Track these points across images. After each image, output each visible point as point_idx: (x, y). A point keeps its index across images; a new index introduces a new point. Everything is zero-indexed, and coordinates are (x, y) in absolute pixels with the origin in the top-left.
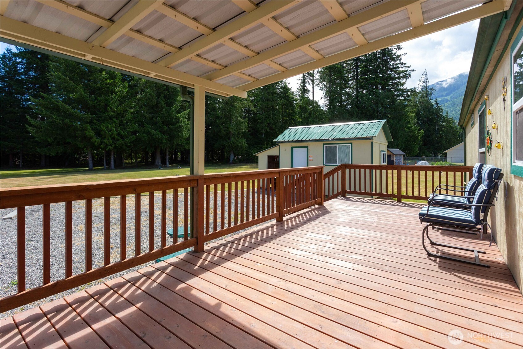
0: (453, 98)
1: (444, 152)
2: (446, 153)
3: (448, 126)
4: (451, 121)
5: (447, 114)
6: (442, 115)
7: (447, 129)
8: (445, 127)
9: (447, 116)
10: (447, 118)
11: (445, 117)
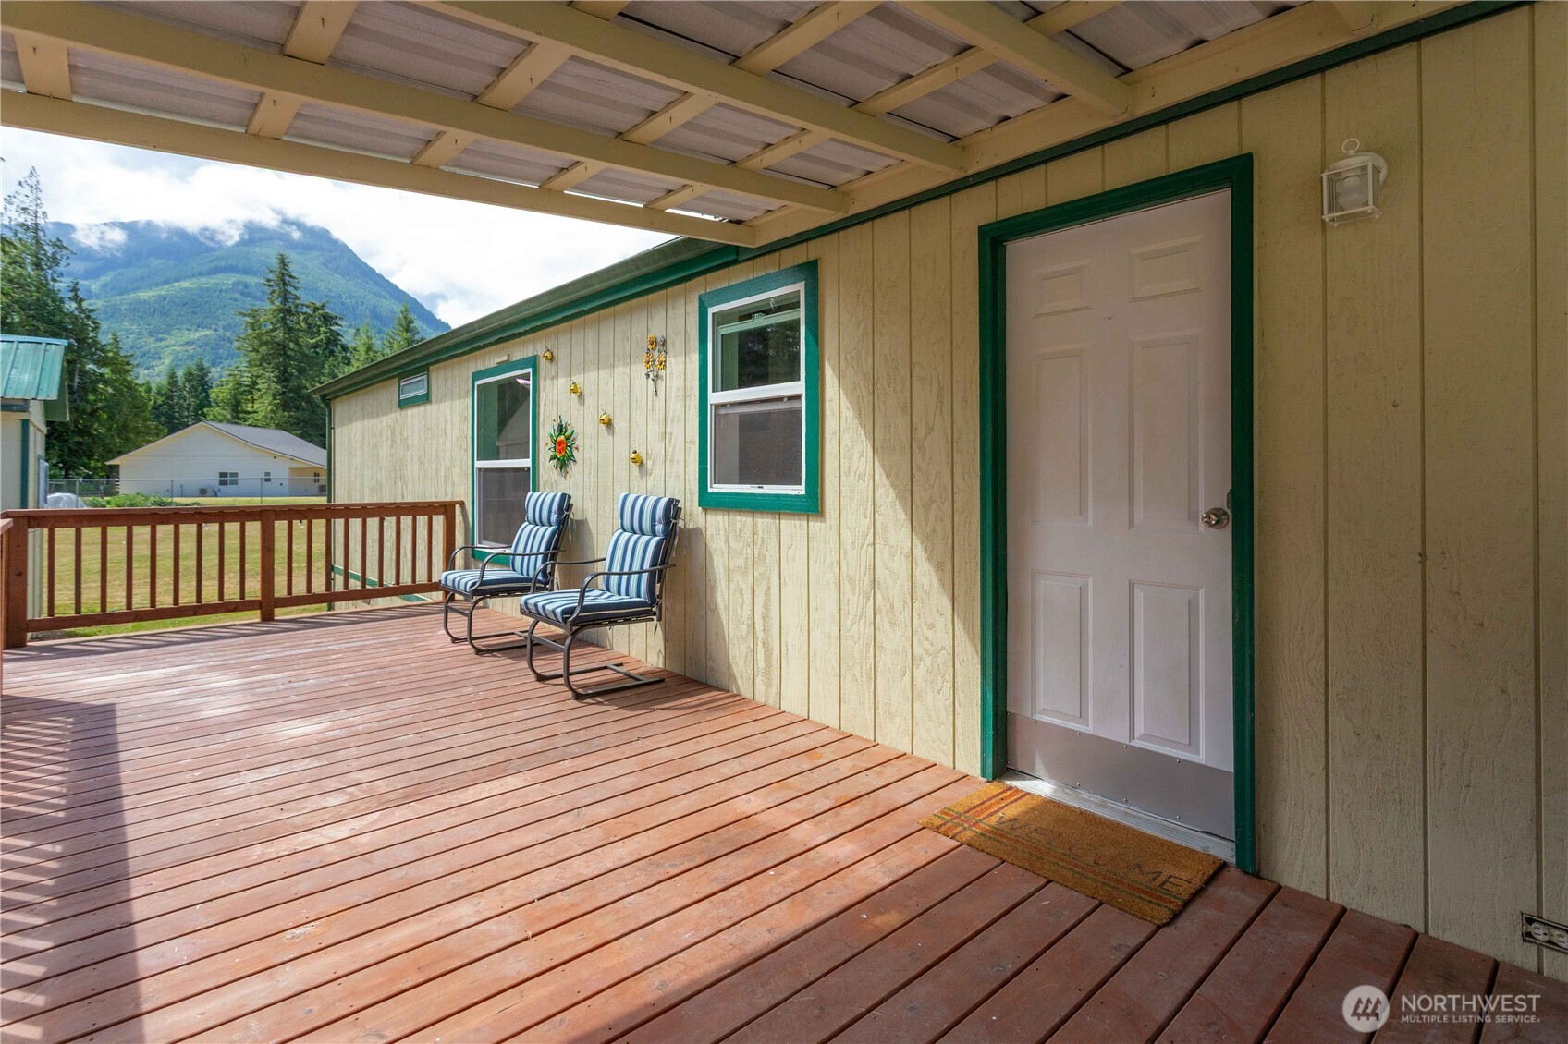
0: (108, 290)
1: (108, 463)
2: (117, 466)
3: (116, 380)
4: (128, 364)
5: (115, 340)
6: (95, 342)
7: (115, 388)
8: (106, 382)
9: (116, 347)
10: (115, 353)
11: (109, 348)
